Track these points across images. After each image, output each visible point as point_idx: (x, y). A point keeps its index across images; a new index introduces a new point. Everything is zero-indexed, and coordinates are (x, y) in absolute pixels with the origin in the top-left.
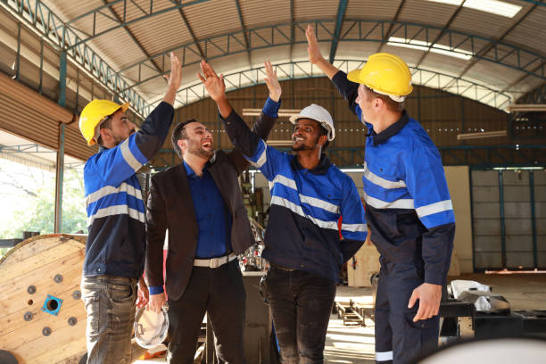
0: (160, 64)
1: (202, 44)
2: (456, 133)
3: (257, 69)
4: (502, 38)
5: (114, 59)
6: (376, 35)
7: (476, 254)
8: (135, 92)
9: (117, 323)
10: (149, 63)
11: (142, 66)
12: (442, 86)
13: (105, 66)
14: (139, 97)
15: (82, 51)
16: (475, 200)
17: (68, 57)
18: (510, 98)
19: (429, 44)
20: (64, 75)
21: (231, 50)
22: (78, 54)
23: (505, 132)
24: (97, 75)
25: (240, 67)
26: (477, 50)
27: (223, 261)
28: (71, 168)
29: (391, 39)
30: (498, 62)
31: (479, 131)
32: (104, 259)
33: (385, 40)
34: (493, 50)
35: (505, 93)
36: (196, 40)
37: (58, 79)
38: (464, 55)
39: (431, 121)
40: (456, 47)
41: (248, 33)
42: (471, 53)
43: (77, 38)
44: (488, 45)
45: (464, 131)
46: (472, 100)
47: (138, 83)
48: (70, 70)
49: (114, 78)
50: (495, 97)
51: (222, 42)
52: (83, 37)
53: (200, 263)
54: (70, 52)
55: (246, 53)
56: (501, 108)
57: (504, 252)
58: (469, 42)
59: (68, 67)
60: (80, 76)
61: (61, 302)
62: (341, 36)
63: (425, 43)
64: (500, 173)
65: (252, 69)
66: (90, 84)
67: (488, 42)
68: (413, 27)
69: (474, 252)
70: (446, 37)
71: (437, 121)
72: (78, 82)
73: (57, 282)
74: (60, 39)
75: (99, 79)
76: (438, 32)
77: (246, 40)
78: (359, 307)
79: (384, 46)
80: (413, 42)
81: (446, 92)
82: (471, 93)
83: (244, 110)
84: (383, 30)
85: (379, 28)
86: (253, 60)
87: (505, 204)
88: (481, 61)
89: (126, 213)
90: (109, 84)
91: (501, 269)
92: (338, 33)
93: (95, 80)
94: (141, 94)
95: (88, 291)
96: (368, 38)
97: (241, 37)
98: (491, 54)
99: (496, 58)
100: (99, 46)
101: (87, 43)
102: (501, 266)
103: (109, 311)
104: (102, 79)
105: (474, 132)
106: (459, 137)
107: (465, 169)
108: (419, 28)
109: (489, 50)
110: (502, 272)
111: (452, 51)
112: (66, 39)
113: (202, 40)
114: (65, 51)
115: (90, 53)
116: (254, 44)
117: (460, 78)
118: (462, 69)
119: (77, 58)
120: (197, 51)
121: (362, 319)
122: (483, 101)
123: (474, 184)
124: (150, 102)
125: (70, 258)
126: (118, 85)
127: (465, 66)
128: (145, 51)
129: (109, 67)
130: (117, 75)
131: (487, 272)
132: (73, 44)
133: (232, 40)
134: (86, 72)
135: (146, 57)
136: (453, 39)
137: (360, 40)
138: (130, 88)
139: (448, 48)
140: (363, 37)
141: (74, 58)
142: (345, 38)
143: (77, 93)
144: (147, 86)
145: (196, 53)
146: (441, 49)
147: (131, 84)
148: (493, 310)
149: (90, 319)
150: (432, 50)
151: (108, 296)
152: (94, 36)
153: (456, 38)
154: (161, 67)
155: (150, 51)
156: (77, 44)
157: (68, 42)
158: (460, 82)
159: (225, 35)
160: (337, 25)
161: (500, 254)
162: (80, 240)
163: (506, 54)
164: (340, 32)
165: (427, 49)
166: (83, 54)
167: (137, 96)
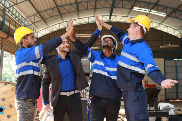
0: (42, 16)
1: (60, 8)
2: (159, 46)
3: (81, 18)
4: (178, 8)
5: (24, 13)
6: (129, 6)
7: (166, 93)
8: (32, 27)
9: (29, 116)
10: (38, 15)
11: (35, 16)
12: (154, 27)
13: (20, 16)
14: (34, 28)
15: (12, 10)
16: (166, 72)
17: (6, 12)
18: (180, 32)
19: (149, 10)
20: (4, 19)
21: (71, 11)
22: (10, 11)
23: (178, 45)
24: (17, 20)
25: (74, 17)
26: (168, 13)
27: (72, 93)
28: (6, 56)
29: (134, 8)
30: (176, 18)
31: (168, 45)
32: (26, 92)
33: (132, 8)
34: (174, 13)
35: (179, 30)
36: (57, 6)
37: (2, 21)
38: (163, 15)
39: (149, 40)
40: (160, 12)
41: (78, 4)
42: (166, 14)
43: (10, 4)
44: (173, 11)
45: (162, 45)
46: (165, 33)
47: (34, 23)
48: (7, 17)
49: (24, 21)
50: (175, 31)
51: (67, 7)
52: (12, 4)
53: (63, 94)
54: (7, 10)
55: (77, 12)
56: (177, 36)
57: (177, 93)
58: (165, 10)
59: (6, 16)
60: (11, 20)
61: (4, 109)
62: (115, 7)
63: (148, 10)
64: (176, 61)
65: (79, 19)
66: (14, 23)
67: (172, 10)
68: (143, 3)
69: (165, 92)
70: (156, 7)
71: (152, 40)
72: (10, 22)
73: (3, 101)
74: (3, 5)
75: (18, 21)
76: (153, 5)
77: (77, 7)
78: (121, 113)
79: (131, 11)
80: (143, 9)
81: (155, 29)
82: (165, 30)
83: (76, 34)
84: (131, 4)
85: (130, 3)
86: (79, 15)
87: (178, 74)
88: (170, 17)
89: (33, 73)
90: (22, 23)
91: (176, 99)
92: (113, 5)
93: (17, 21)
94: (34, 27)
95: (18, 104)
96: (125, 7)
97: (75, 5)
98: (174, 15)
99: (176, 16)
100: (18, 8)
101: (14, 7)
102: (176, 98)
103: (26, 112)
104: (19, 21)
105: (166, 45)
106: (161, 47)
107: (162, 60)
108: (146, 4)
109: (173, 13)
110: (176, 101)
111: (158, 13)
112: (6, 5)
113: (59, 7)
114: (5, 10)
115: (15, 11)
116: (80, 9)
117: (161, 24)
118: (162, 20)
119: (10, 12)
120: (57, 11)
121: (122, 118)
122: (170, 33)
123: (166, 65)
124: (38, 31)
125: (8, 91)
126: (26, 24)
127: (164, 19)
128: (37, 10)
129: (22, 16)
130: (25, 19)
131: (170, 100)
132: (8, 7)
133: (71, 7)
134: (13, 18)
135: (37, 13)
136: (159, 8)
137: (122, 8)
138: (30, 25)
139: (157, 12)
140: (123, 6)
141: (8, 12)
142: (117, 7)
143: (9, 27)
144: (37, 24)
145: (57, 12)
146: (154, 12)
147: (30, 23)
148: (175, 115)
149: (18, 115)
150: (150, 12)
151: (26, 106)
152: (17, 4)
153: (160, 8)
154: (43, 17)
155: (39, 10)
156: (10, 7)
157: (6, 6)
158: (161, 25)
159: (68, 5)
160: (113, 2)
161: (176, 93)
162: (12, 84)
163: (179, 15)
164: (114, 5)
165: (148, 12)
166: (12, 11)
167: (33, 28)
